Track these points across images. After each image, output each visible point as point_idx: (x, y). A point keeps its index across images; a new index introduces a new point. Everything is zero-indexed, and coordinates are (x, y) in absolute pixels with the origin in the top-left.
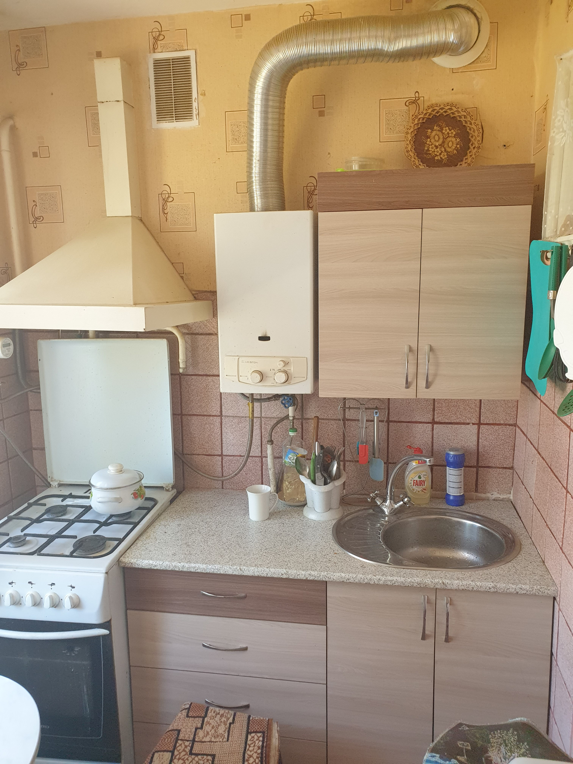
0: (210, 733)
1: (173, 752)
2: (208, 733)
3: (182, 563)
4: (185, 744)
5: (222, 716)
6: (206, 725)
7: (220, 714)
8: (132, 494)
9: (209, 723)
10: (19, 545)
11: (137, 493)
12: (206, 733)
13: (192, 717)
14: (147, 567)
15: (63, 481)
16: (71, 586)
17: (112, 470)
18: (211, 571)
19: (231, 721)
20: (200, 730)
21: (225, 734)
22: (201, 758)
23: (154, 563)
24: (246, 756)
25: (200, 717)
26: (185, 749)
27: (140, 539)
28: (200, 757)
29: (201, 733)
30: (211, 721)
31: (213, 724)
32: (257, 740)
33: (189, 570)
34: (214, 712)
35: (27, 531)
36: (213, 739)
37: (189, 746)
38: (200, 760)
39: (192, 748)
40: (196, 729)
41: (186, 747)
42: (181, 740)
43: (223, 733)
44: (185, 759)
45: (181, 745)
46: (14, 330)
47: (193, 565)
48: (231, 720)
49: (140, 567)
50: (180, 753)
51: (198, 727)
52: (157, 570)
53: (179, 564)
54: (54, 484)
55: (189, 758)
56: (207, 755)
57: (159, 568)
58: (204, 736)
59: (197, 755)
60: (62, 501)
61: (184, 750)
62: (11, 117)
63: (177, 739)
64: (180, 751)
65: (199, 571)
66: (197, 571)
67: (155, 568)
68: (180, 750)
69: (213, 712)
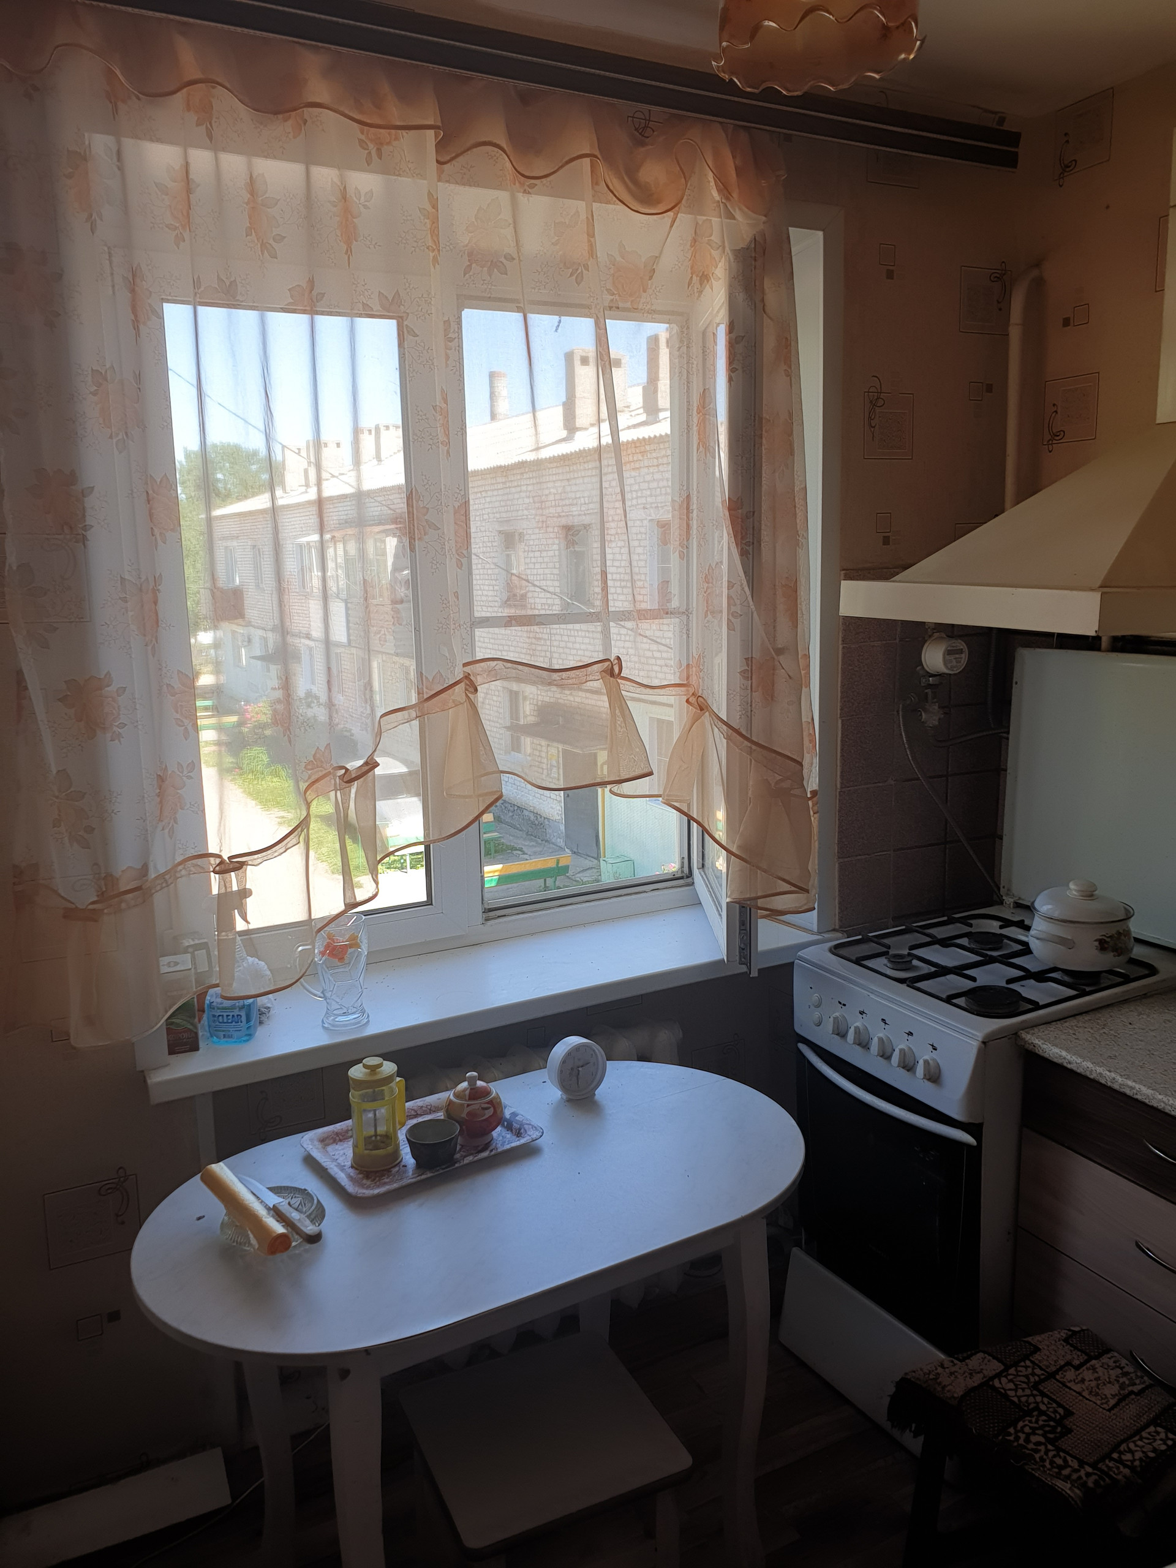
0: (1087, 1383)
1: (1007, 1368)
2: (1083, 1381)
3: (1112, 1074)
4: (1035, 1371)
5: (1126, 1374)
6: (1088, 1369)
7: (1124, 1370)
8: (1096, 941)
9: (1094, 1369)
10: (899, 967)
11: (1105, 942)
12: (1079, 1378)
13: (1072, 1345)
14: (1055, 1060)
15: (1023, 900)
16: (933, 1046)
17: (1076, 890)
18: (1161, 1106)
19: (1136, 1391)
20: (1073, 1370)
21: (1111, 1400)
22: (1046, 1403)
23: (1069, 1057)
24: (1123, 1447)
25: (1086, 1354)
26: (1030, 1376)
27: (1080, 1018)
28: (1046, 1400)
29: (1070, 1374)
30: (1100, 1370)
31: (1101, 1374)
32: (1161, 1440)
33: (1122, 1090)
34: (1115, 1362)
35: (915, 952)
36: (1085, 1394)
37: (1038, 1376)
38: (1044, 1403)
39: (1041, 1381)
40: (1068, 1364)
41: (1033, 1374)
42: (1032, 1362)
43: (1109, 1396)
44: (1019, 1387)
45: (1026, 1367)
46: (991, 629)
47: (1130, 1083)
48: (1136, 1389)
49: (1046, 1055)
50: (1018, 1375)
51: (1073, 1363)
52: (1072, 1071)
53: (1108, 1073)
54: (1009, 900)
55: (1026, 1390)
56: (1060, 1405)
57: (1075, 1069)
58: (1074, 1381)
59: (1043, 1395)
60: (1001, 927)
61: (1027, 1376)
62: (1038, 265)
63: (1026, 1357)
64: (1020, 1373)
65: (1139, 1097)
66: (1135, 1097)
67: (1069, 1066)
68: (1021, 1371)
69: (1113, 1360)
